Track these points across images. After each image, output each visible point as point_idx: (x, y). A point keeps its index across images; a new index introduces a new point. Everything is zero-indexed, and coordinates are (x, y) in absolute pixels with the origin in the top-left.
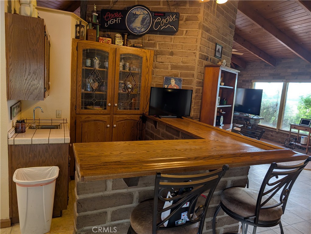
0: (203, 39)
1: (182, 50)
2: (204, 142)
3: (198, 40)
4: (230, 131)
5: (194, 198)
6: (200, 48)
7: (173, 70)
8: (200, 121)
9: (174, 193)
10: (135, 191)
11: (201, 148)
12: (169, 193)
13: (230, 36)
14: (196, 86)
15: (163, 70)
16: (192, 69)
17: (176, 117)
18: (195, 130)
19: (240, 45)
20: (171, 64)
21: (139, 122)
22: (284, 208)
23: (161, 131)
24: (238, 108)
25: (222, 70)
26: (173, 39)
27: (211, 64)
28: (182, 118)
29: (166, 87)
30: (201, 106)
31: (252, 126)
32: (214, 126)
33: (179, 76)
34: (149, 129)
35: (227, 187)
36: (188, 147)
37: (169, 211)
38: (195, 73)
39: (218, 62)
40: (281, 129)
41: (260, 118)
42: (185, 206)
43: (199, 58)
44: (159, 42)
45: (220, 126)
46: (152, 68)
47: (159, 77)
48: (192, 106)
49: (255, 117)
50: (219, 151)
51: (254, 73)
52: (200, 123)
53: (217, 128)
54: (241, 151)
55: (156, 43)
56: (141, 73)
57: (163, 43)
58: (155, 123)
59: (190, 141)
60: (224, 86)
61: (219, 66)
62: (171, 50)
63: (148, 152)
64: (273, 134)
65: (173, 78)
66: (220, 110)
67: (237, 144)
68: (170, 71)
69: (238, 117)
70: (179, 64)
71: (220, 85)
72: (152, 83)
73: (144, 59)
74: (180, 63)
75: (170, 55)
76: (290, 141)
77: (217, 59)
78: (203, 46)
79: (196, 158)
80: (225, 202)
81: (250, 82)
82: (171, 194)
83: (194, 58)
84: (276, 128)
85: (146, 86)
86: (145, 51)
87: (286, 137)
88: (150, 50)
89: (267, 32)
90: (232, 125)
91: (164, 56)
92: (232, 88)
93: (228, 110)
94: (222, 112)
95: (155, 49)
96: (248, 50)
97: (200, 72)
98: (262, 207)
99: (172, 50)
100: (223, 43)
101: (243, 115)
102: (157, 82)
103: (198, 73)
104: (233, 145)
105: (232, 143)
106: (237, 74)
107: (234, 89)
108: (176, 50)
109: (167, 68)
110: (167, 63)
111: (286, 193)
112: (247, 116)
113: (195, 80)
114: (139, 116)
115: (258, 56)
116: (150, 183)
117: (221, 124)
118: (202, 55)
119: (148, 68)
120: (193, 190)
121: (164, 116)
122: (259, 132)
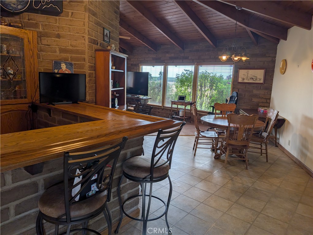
0: (90, 22)
1: (69, 33)
2: (103, 122)
3: (85, 24)
4: (126, 110)
5: (101, 169)
6: (88, 31)
7: (62, 54)
8: (96, 104)
9: (83, 169)
10: (40, 179)
11: (101, 128)
12: (78, 170)
13: (116, 21)
14: (89, 70)
15: (50, 53)
16: (83, 53)
17: (72, 102)
18: (93, 113)
19: (125, 30)
20: (59, 47)
21: (28, 112)
22: (170, 164)
23: (57, 119)
24: (130, 91)
25: (112, 54)
26: (58, 20)
27: (101, 48)
28: (78, 103)
29: (56, 72)
30: (96, 90)
31: (143, 106)
32: (110, 107)
33: (70, 60)
34: (42, 118)
35: (127, 158)
36: (88, 128)
37: (80, 185)
38: (86, 57)
39: (107, 47)
40: (165, 106)
41: (148, 98)
42: (94, 178)
43: (89, 42)
44: (42, 23)
45: (116, 107)
46: (37, 52)
47: (47, 61)
48: (87, 90)
49: (145, 98)
50: (117, 128)
51: (140, 58)
52: (97, 106)
53: (113, 109)
54: (135, 125)
55: (38, 23)
56: (24, 57)
57: (47, 24)
58: (49, 111)
59: (90, 123)
60: (115, 69)
61: (109, 51)
62: (57, 33)
63: (48, 138)
64: (160, 110)
65: (63, 62)
66: (114, 93)
67: (132, 121)
68: (58, 55)
69: (130, 98)
70: (67, 47)
71: (112, 69)
72: (40, 68)
73: (26, 41)
74: (69, 47)
75: (57, 38)
76: (172, 115)
77: (106, 43)
78: (91, 30)
79: (98, 137)
80: (127, 171)
81: (137, 66)
82: (80, 171)
83: (83, 42)
84: (161, 105)
85: (33, 71)
86: (26, 32)
87: (169, 112)
88: (32, 30)
89: (148, 20)
90: (126, 105)
91: (50, 38)
92: (123, 71)
93: (121, 93)
94: (116, 94)
95: (37, 30)
96: (133, 35)
97: (91, 56)
98: (155, 166)
99: (59, 32)
100: (110, 28)
101: (134, 97)
102: (46, 66)
103: (89, 57)
104: (129, 121)
105: (128, 120)
106: (126, 58)
107: (124, 73)
108: (63, 32)
109: (55, 52)
110: (54, 46)
111: (171, 152)
112: (138, 97)
113: (87, 64)
114: (27, 105)
115: (142, 42)
116: (55, 168)
117: (116, 106)
118: (91, 39)
119: (31, 50)
120: (99, 163)
121: (57, 103)
122: (149, 109)
